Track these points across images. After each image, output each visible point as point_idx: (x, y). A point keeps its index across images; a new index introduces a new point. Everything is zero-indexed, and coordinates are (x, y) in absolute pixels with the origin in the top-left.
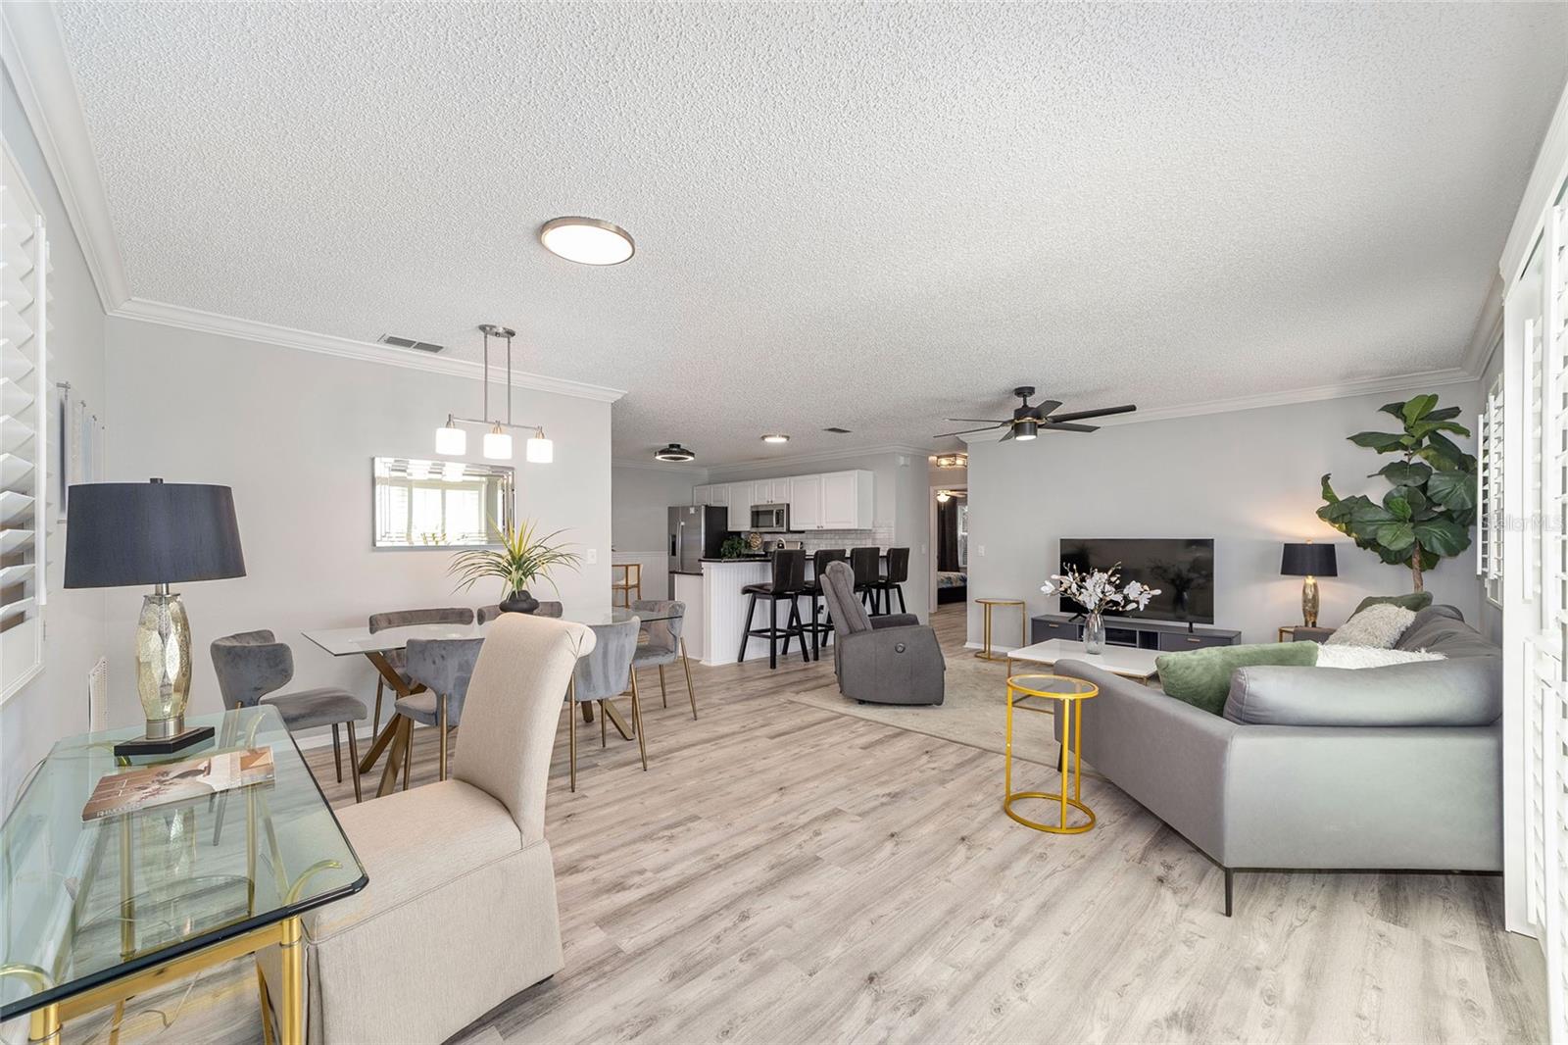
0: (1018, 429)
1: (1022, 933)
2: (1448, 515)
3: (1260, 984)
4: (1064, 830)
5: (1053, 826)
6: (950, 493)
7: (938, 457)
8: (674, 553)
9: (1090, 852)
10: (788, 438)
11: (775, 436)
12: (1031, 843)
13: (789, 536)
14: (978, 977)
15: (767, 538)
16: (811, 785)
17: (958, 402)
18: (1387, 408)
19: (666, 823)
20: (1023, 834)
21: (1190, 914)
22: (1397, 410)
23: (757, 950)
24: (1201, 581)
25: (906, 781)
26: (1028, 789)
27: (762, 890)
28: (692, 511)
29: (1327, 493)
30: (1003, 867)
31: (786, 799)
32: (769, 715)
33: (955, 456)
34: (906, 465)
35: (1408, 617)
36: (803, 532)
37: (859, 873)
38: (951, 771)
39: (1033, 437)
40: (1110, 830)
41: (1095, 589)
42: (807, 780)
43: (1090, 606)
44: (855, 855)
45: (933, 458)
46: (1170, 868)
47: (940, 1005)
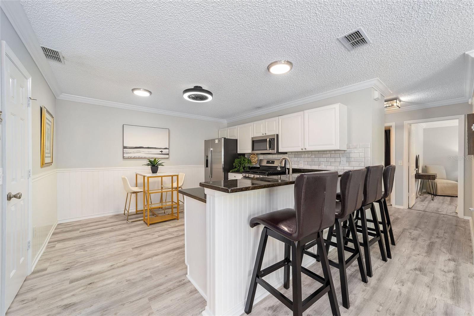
8: (207, 166)
28: (217, 141)
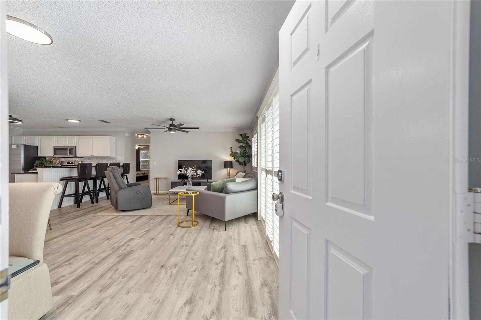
0: (170, 130)
1: (192, 246)
2: (248, 156)
3: (232, 238)
4: (193, 226)
5: (190, 226)
6: (138, 146)
7: (138, 135)
9: (199, 229)
10: (80, 121)
11: (73, 120)
12: (187, 230)
13: (75, 159)
14: (186, 256)
15: (63, 159)
16: (119, 235)
17: (152, 119)
18: (240, 135)
19: (64, 261)
20: (185, 230)
21: (220, 232)
22: (241, 135)
23: (126, 274)
24: (208, 170)
25: (149, 227)
26: (182, 221)
27: (118, 263)
29: (231, 151)
30: (183, 236)
31: (111, 241)
32: (88, 222)
33: (144, 135)
34: (128, 136)
35: (244, 174)
36: (83, 157)
37: (147, 249)
38: (161, 222)
39: (174, 132)
40: (202, 224)
41: (190, 172)
42: (116, 234)
43: (190, 176)
44: (143, 246)
45: (136, 135)
46: (214, 227)
47: (181, 264)
